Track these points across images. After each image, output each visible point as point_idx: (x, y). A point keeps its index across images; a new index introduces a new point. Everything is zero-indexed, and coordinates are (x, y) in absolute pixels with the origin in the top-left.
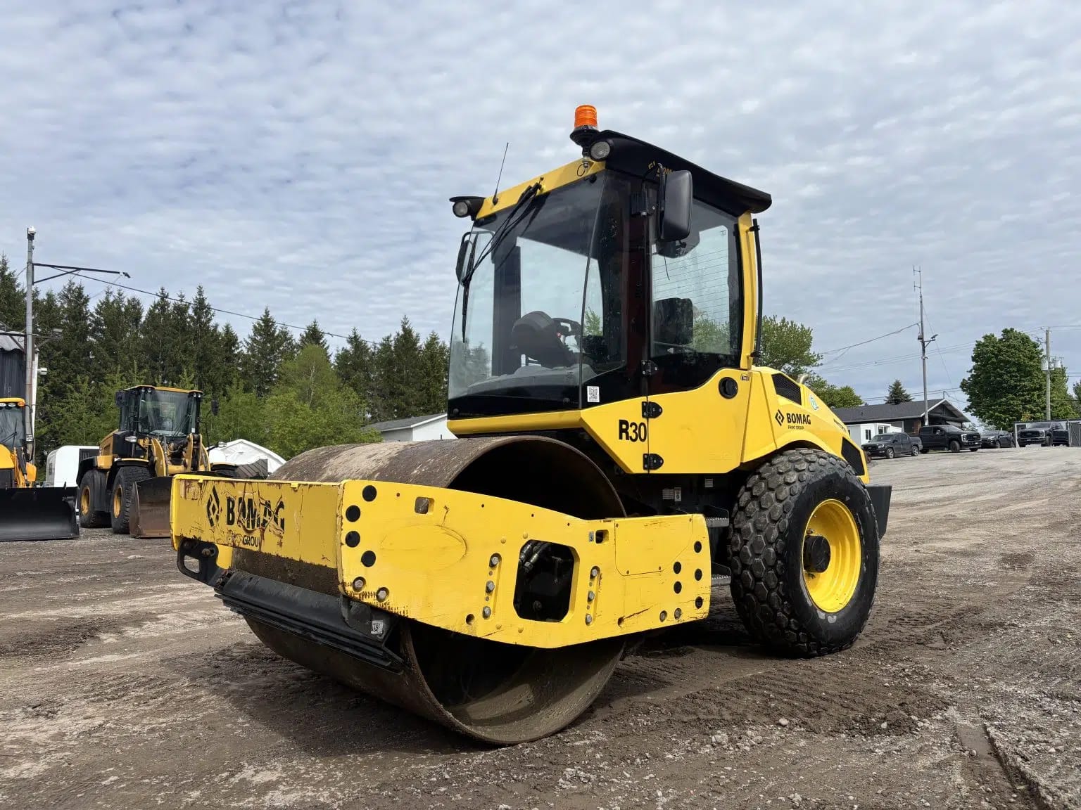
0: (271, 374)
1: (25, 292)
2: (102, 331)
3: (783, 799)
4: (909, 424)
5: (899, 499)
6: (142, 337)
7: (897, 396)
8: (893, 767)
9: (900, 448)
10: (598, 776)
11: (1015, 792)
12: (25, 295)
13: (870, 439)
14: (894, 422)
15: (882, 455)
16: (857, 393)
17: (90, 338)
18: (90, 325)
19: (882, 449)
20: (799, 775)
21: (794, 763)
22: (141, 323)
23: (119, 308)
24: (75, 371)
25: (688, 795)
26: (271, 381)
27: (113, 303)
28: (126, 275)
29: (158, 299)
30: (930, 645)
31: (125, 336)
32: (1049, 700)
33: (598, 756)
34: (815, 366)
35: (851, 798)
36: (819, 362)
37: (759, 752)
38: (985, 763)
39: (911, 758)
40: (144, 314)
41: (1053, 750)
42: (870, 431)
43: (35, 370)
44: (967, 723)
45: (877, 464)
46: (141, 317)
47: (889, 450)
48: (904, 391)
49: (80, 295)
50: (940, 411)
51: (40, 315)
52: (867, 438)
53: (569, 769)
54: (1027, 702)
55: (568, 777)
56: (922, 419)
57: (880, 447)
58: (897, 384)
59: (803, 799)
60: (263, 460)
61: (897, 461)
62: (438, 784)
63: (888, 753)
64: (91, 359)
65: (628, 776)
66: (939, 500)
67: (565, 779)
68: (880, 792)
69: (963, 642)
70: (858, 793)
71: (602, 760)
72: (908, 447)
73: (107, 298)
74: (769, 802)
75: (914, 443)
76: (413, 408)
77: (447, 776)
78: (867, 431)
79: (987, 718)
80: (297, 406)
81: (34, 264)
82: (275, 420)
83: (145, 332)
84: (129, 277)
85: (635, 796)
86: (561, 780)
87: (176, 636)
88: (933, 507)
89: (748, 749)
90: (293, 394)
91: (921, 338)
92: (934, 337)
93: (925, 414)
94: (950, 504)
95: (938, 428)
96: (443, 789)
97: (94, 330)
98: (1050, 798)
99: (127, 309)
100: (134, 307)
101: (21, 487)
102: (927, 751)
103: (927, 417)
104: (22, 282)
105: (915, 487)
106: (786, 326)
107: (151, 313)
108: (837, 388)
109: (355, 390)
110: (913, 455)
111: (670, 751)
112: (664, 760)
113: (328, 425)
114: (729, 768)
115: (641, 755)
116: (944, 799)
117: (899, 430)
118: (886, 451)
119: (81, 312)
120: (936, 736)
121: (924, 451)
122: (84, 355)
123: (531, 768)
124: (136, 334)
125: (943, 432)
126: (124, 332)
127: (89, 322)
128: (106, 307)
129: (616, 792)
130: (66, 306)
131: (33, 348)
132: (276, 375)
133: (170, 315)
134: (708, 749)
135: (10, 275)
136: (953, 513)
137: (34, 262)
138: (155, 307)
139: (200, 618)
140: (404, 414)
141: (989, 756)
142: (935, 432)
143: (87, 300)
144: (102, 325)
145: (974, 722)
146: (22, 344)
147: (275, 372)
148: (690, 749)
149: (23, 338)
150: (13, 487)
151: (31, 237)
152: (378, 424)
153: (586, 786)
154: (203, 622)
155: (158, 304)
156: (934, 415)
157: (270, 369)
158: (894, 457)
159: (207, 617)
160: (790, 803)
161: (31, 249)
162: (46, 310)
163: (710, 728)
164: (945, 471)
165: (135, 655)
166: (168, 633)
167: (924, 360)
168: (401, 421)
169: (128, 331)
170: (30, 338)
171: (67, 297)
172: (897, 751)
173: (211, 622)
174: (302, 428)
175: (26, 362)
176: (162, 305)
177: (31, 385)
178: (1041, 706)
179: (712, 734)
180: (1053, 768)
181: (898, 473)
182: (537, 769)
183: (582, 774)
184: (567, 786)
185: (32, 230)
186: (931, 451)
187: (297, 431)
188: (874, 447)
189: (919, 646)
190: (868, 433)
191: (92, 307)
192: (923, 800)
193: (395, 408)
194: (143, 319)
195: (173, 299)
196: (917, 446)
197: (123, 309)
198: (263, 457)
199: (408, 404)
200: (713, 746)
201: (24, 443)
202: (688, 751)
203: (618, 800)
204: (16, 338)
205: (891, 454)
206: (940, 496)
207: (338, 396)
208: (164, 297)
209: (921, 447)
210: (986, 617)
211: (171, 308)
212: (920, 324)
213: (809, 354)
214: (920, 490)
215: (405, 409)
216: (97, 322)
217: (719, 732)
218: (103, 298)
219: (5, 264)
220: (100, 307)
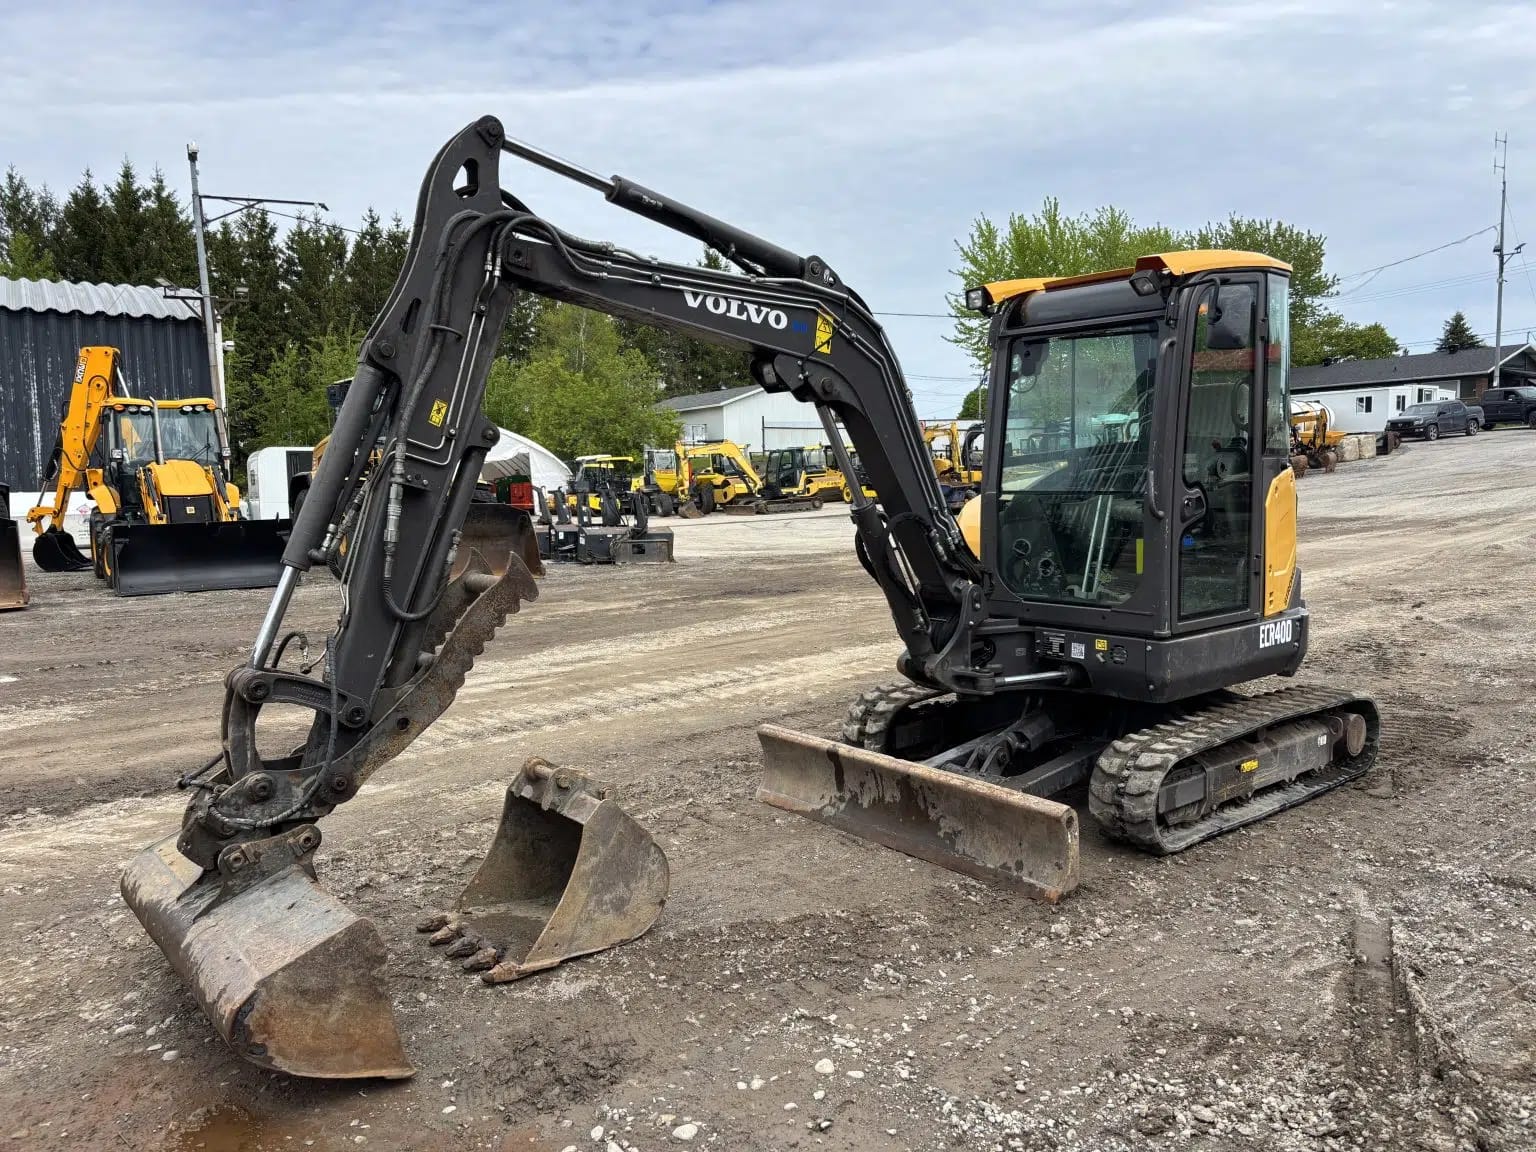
0: (527, 328)
1: (190, 220)
2: (297, 274)
3: (1113, 1012)
4: (1468, 384)
5: (1429, 512)
6: (349, 280)
7: (1458, 339)
8: (1257, 974)
9: (1449, 424)
10: (909, 976)
11: (1393, 1015)
12: (191, 226)
13: (1403, 409)
14: (1443, 381)
15: (1419, 435)
16: (1390, 334)
17: (281, 284)
18: (281, 266)
19: (1419, 426)
20: (1140, 981)
21: (1140, 965)
22: (346, 260)
23: (317, 240)
24: (267, 332)
25: (1005, 1003)
26: (527, 338)
27: (308, 233)
28: (323, 206)
29: (366, 226)
30: (1371, 791)
31: (328, 280)
32: (1491, 885)
33: (913, 948)
34: (1327, 296)
35: (1193, 1014)
36: (1332, 290)
37: (1103, 948)
38: (1373, 974)
39: (1284, 964)
40: (350, 248)
41: (1461, 961)
42: (1404, 397)
43: (220, 345)
44: (1372, 916)
45: (1410, 449)
46: (345, 252)
47: (1432, 428)
48: (1467, 329)
49: (264, 224)
50: (1521, 363)
51: (215, 253)
52: (1398, 408)
53: (877, 966)
54: (1459, 888)
55: (876, 975)
56: (1491, 377)
57: (1416, 423)
58: (1459, 318)
59: (1136, 1013)
60: (524, 455)
61: (1441, 444)
62: (730, 980)
63: (1257, 956)
64: (287, 315)
65: (944, 975)
66: (1488, 515)
67: (872, 979)
68: (1228, 1008)
69: (1417, 788)
70: (1203, 1007)
71: (919, 952)
72: (1462, 423)
73: (299, 226)
74: (1096, 1015)
75: (1471, 416)
76: (724, 374)
77: (741, 971)
78: (1399, 397)
79: (1398, 910)
80: (565, 374)
81: (200, 197)
82: (536, 396)
83: (353, 273)
84: (327, 209)
85: (946, 1002)
86: (866, 980)
87: (436, 758)
88: (1476, 529)
89: (1090, 943)
90: (558, 362)
91: (1499, 250)
92: (1519, 247)
93: (1495, 369)
94: (1504, 522)
95: (1512, 392)
96: (736, 986)
97: (287, 272)
98: (1422, 1030)
99: (327, 241)
100: (336, 238)
101: (224, 520)
102: (1307, 954)
103: (1497, 374)
104: (186, 210)
105: (1462, 490)
106: (1283, 235)
107: (359, 246)
108: (1360, 328)
109: (644, 351)
110: (1468, 434)
111: (999, 944)
112: (989, 955)
113: (609, 403)
114: (1062, 970)
115: (963, 948)
116: (1301, 1023)
117: (1451, 395)
118: (1426, 428)
119: (267, 247)
120: (1326, 934)
121: (1488, 427)
122: (277, 308)
123: (835, 962)
124: (342, 276)
125: (1519, 399)
126: (326, 274)
127: (279, 262)
128: (299, 239)
129: (927, 996)
130: (246, 239)
131: (214, 316)
132: (533, 329)
133: (383, 247)
134: (1042, 942)
135: (169, 196)
136: (1499, 543)
137: (201, 193)
138: (363, 236)
139: (462, 728)
140: (711, 385)
141: (1382, 964)
142: (1506, 398)
143: (273, 230)
144: (295, 264)
145: (1381, 914)
146: (199, 310)
147: (532, 325)
148: (1022, 941)
149: (198, 302)
150: (215, 520)
151: (193, 157)
152: (676, 399)
153: (893, 988)
154: (465, 735)
155: (367, 233)
156: (1507, 369)
157: (525, 321)
158: (1438, 438)
159: (470, 729)
160: (1119, 1017)
161: (194, 173)
162: (222, 246)
163: (1053, 913)
164: (1512, 462)
165: (393, 786)
166: (427, 752)
167: (1501, 284)
168: (707, 395)
169: (331, 273)
170: (208, 302)
171: (246, 226)
172: (1268, 953)
173: (475, 736)
174: (573, 408)
175: (206, 335)
176: (373, 234)
177: (216, 366)
178: (1476, 895)
179: (1053, 922)
180: (1450, 986)
181: (1437, 465)
182: (843, 964)
183: (891, 972)
184: (873, 986)
185: (194, 147)
186: (1498, 426)
187: (566, 412)
188: (1408, 423)
189: (1355, 792)
190: (1401, 402)
191: (280, 240)
192: (1275, 1022)
193: (700, 373)
194: (349, 255)
195: (386, 226)
196: (1476, 419)
197: (323, 243)
198: (524, 450)
199: (717, 369)
200: (1051, 939)
201: (221, 458)
202: (1020, 944)
203: (927, 1007)
204: (190, 302)
205: (1433, 433)
206: (1493, 506)
207: (620, 360)
208: (374, 222)
209: (1482, 421)
210: (1468, 743)
211: (385, 235)
212: (1499, 228)
213: (1319, 278)
214: (1466, 497)
215: (712, 376)
216: (289, 261)
217: (1062, 918)
218: (293, 225)
219: (161, 182)
220: (292, 241)
